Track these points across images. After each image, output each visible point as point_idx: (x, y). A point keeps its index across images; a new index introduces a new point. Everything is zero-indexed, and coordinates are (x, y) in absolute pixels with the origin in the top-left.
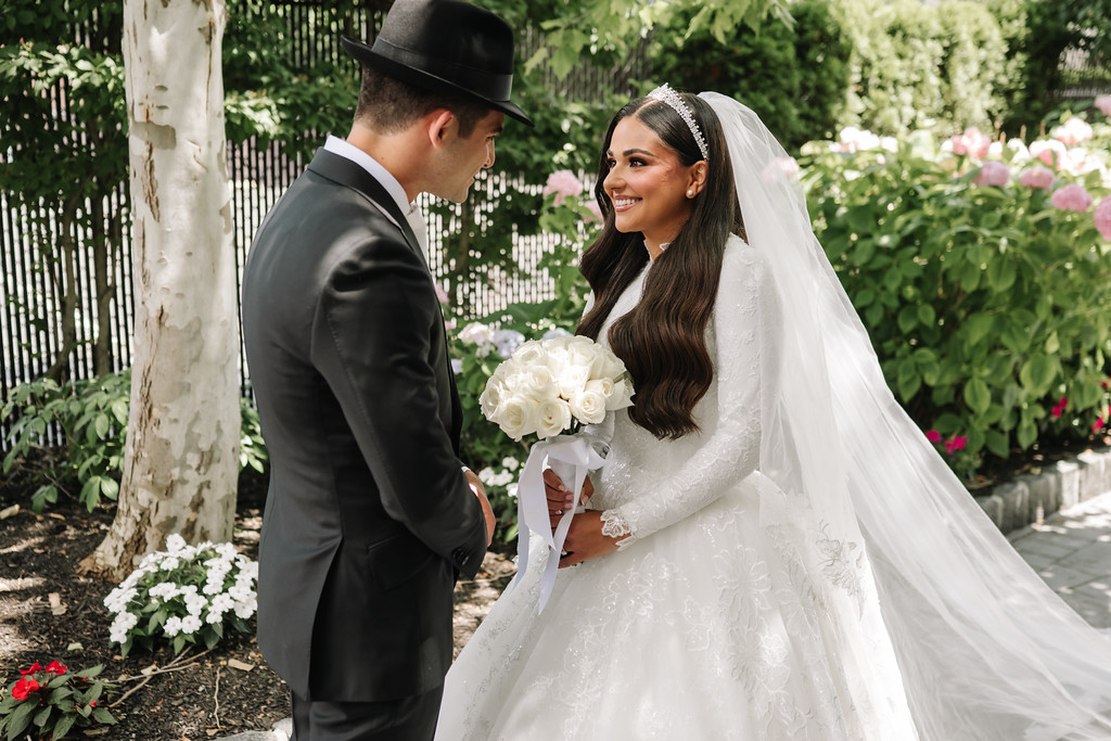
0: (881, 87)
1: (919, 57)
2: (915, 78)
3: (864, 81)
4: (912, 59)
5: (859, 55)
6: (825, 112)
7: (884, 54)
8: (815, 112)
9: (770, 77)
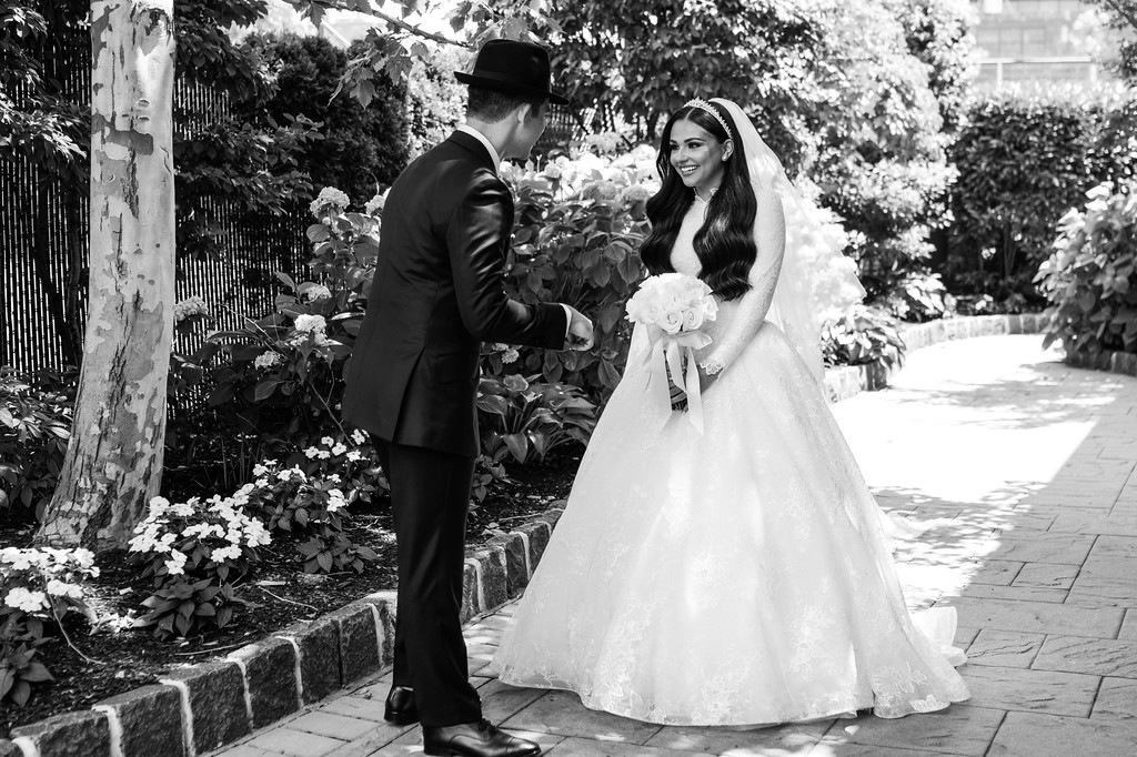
0: (430, 125)
1: (453, 98)
2: (452, 117)
3: (418, 120)
4: (448, 99)
5: (411, 96)
6: (395, 148)
7: (430, 95)
8: (387, 148)
9: (351, 115)
